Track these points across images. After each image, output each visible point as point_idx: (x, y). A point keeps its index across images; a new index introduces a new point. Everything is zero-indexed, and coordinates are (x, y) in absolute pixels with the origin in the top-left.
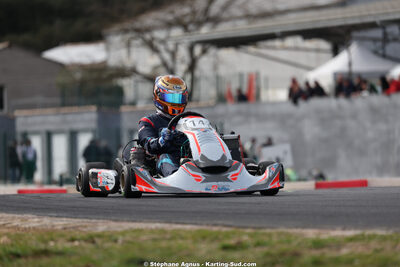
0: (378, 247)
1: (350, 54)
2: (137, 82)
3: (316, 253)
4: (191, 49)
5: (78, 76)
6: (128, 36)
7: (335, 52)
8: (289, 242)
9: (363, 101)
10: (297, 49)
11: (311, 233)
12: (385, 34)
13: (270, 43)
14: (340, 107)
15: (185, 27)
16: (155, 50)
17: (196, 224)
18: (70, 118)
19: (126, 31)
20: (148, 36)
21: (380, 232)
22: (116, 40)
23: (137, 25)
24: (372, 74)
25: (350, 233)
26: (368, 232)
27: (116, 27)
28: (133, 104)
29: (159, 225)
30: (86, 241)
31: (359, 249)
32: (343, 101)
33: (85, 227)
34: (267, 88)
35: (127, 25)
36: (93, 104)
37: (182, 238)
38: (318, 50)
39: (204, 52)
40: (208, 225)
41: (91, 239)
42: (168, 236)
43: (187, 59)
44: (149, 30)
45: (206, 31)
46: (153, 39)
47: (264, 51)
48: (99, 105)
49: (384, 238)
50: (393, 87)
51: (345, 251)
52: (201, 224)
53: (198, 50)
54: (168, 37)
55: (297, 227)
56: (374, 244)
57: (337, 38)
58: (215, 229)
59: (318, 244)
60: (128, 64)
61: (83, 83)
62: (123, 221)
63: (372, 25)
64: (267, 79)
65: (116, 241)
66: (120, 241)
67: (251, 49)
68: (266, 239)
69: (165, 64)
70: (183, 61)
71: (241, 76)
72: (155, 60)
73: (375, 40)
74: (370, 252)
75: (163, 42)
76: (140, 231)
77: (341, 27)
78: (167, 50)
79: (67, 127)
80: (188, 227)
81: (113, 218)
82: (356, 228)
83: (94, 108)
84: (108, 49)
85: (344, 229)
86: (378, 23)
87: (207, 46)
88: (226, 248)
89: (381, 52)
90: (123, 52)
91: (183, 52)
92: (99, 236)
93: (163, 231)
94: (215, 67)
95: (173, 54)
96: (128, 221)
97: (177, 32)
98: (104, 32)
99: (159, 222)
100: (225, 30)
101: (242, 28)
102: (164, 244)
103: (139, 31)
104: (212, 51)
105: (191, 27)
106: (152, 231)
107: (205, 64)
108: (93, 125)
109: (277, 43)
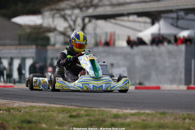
0: (145, 118)
1: (160, 25)
2: (56, 35)
3: (114, 120)
4: (83, 20)
5: (28, 31)
6: (53, 12)
7: (153, 23)
8: (103, 114)
9: (165, 48)
10: (134, 21)
11: (115, 111)
12: (178, 16)
13: (122, 18)
14: (153, 51)
15: (81, 9)
16: (66, 20)
17: (62, 105)
18: (22, 51)
19: (52, 10)
20: (62, 13)
21: (148, 111)
22: (47, 14)
23: (58, 7)
24: (170, 35)
25: (133, 111)
26: (142, 111)
27: (48, 8)
28: (54, 45)
29: (44, 104)
30: (6, 111)
31: (135, 119)
32: (155, 48)
33: (9, 104)
34: (119, 40)
35: (53, 7)
36: (34, 44)
37: (52, 111)
38: (145, 23)
39: (90, 21)
40: (68, 105)
41: (9, 110)
42: (46, 110)
43: (81, 25)
44: (63, 10)
45: (91, 11)
46: (65, 14)
47: (119, 22)
48: (37, 45)
49: (148, 114)
50: (179, 41)
51: (128, 120)
52: (65, 105)
53: (87, 20)
54: (73, 14)
55: (109, 108)
56: (143, 117)
57: (154, 17)
58: (70, 107)
59: (116, 116)
60: (52, 26)
61: (30, 34)
62: (28, 102)
63: (171, 11)
64: (119, 36)
65: (20, 111)
66: (22, 111)
67: (113, 21)
68: (92, 113)
69: (70, 26)
70: (79, 26)
71: (106, 34)
72: (65, 25)
73: (173, 18)
74: (140, 121)
75: (70, 16)
76: (34, 107)
77: (156, 12)
78: (72, 20)
79: (20, 55)
80: (58, 106)
81: (24, 100)
82: (137, 109)
83: (34, 47)
84: (43, 18)
85: (131, 109)
86: (174, 10)
87: (91, 19)
88: (71, 116)
89: (175, 24)
90: (50, 20)
91: (79, 21)
92: (13, 109)
93: (45, 107)
94: (95, 29)
95: (75, 22)
96: (30, 102)
97: (77, 11)
98: (42, 10)
99: (45, 103)
100: (100, 11)
101: (108, 10)
102: (42, 114)
103: (59, 10)
104: (94, 21)
105: (84, 9)
106: (40, 107)
107: (90, 27)
108: (34, 55)
109: (125, 18)
